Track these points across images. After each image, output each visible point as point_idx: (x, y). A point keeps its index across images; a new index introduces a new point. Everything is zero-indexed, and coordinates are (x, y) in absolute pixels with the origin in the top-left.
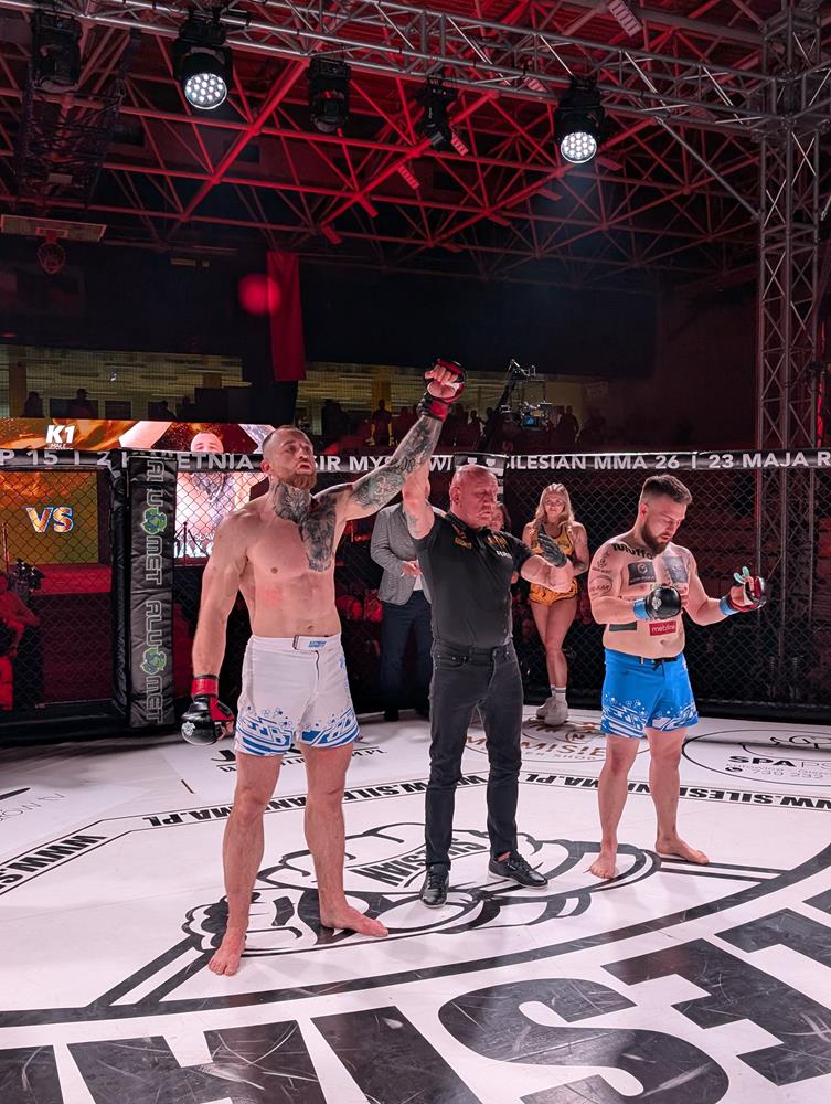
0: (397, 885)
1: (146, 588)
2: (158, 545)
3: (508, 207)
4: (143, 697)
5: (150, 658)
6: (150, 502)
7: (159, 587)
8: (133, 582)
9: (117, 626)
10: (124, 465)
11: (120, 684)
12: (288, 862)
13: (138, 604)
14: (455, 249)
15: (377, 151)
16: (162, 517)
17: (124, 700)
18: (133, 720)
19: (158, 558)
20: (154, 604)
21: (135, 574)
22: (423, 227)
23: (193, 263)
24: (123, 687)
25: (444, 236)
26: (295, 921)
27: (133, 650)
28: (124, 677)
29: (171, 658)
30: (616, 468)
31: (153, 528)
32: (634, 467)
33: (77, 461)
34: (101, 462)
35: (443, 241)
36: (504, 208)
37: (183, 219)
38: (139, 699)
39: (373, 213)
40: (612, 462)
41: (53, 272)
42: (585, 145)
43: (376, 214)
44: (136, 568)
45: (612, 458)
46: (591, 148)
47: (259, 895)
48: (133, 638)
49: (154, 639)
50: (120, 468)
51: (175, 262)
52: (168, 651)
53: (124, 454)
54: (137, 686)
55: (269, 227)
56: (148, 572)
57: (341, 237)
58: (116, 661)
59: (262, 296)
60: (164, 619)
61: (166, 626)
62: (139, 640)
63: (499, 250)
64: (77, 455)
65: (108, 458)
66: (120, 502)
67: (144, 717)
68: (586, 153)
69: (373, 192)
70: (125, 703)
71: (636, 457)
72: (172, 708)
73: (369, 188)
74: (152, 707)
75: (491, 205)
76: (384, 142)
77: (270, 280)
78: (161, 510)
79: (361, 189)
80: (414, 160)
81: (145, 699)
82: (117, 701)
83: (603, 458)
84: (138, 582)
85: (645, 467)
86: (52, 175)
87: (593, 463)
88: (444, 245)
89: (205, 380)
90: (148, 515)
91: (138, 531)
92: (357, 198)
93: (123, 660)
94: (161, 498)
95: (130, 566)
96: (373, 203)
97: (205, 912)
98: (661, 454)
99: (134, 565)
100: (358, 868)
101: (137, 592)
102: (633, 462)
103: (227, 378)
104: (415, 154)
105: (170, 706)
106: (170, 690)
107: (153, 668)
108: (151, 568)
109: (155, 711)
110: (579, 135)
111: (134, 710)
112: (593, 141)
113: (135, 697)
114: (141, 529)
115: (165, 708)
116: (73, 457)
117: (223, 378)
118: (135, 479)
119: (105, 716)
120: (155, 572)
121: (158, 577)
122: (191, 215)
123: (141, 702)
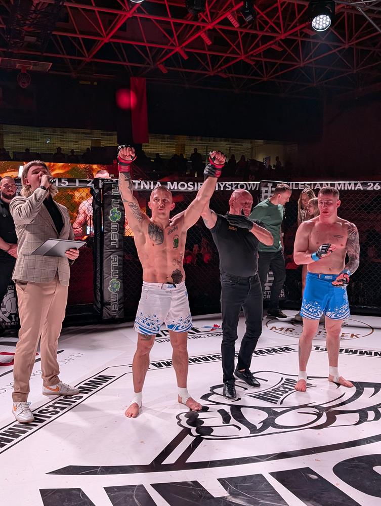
0: (276, 403)
1: (111, 249)
2: (117, 228)
3: (255, 54)
4: (109, 304)
5: (113, 284)
6: (113, 206)
7: (117, 249)
8: (104, 246)
9: (96, 269)
10: (100, 186)
11: (98, 297)
12: (214, 391)
13: (108, 257)
14: (225, 76)
15: (187, 25)
16: (119, 213)
17: (99, 305)
18: (104, 316)
19: (117, 234)
20: (115, 257)
21: (106, 242)
22: (208, 64)
23: (89, 83)
24: (99, 299)
25: (219, 69)
26: (233, 421)
27: (105, 280)
28: (99, 294)
29: (122, 285)
30: (346, 189)
31: (115, 219)
32: (356, 189)
33: (77, 184)
34: (89, 185)
35: (218, 72)
36: (252, 55)
37: (88, 60)
38: (107, 305)
39: (186, 57)
40: (344, 186)
41: (24, 87)
42: (324, 22)
43: (187, 58)
44: (107, 239)
45: (345, 184)
46: (328, 23)
47: (208, 408)
48: (104, 274)
49: (115, 274)
50: (98, 188)
51: (81, 82)
52: (122, 281)
53: (100, 181)
54: (106, 298)
55: (129, 64)
56: (112, 241)
57: (168, 70)
58: (96, 285)
59: (128, 100)
60: (119, 265)
61: (120, 268)
62: (108, 275)
63: (244, 77)
64: (77, 181)
65: (93, 183)
66: (99, 205)
67: (110, 314)
68: (324, 26)
69: (185, 47)
70: (100, 307)
71: (357, 183)
72: (123, 310)
73: (184, 45)
74: (113, 309)
75: (245, 54)
76: (190, 20)
77: (131, 92)
78: (118, 209)
79: (180, 45)
80: (209, 30)
81: (110, 305)
82: (96, 305)
83: (339, 184)
84: (108, 246)
85: (362, 189)
86: (26, 37)
87: (334, 187)
88: (219, 74)
89: (92, 143)
90: (112, 212)
91: (107, 220)
92: (178, 49)
93: (99, 285)
94: (118, 204)
95: (103, 238)
96: (187, 53)
97: (185, 416)
98: (371, 183)
99: (106, 237)
100: (252, 395)
101: (106, 251)
102: (355, 186)
103: (104, 142)
104: (210, 27)
105: (121, 308)
106: (121, 301)
107: (114, 289)
108: (114, 239)
109: (115, 311)
110: (321, 16)
111: (104, 310)
112: (329, 20)
113: (105, 304)
114: (109, 220)
115: (119, 310)
116: (76, 182)
117: (102, 142)
118: (106, 194)
119: (90, 313)
120: (115, 241)
121: (117, 243)
122: (92, 58)
123: (108, 307)
